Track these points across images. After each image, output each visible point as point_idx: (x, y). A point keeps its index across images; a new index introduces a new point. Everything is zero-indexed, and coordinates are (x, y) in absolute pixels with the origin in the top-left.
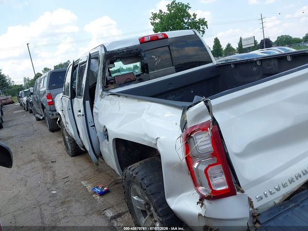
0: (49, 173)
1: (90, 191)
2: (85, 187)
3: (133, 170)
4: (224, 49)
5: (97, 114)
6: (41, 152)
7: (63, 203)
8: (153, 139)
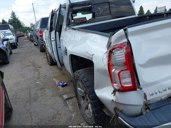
0: (37, 73)
1: (57, 84)
2: (55, 82)
3: (78, 73)
4: (145, 13)
5: (62, 40)
6: (34, 61)
7: (42, 89)
8: (91, 55)
